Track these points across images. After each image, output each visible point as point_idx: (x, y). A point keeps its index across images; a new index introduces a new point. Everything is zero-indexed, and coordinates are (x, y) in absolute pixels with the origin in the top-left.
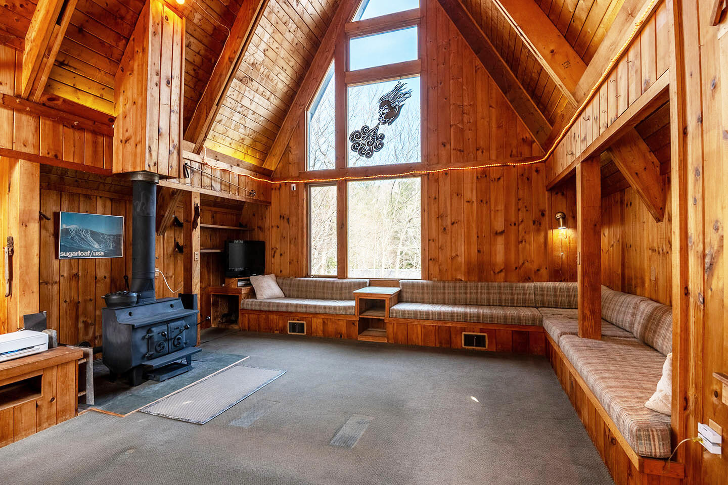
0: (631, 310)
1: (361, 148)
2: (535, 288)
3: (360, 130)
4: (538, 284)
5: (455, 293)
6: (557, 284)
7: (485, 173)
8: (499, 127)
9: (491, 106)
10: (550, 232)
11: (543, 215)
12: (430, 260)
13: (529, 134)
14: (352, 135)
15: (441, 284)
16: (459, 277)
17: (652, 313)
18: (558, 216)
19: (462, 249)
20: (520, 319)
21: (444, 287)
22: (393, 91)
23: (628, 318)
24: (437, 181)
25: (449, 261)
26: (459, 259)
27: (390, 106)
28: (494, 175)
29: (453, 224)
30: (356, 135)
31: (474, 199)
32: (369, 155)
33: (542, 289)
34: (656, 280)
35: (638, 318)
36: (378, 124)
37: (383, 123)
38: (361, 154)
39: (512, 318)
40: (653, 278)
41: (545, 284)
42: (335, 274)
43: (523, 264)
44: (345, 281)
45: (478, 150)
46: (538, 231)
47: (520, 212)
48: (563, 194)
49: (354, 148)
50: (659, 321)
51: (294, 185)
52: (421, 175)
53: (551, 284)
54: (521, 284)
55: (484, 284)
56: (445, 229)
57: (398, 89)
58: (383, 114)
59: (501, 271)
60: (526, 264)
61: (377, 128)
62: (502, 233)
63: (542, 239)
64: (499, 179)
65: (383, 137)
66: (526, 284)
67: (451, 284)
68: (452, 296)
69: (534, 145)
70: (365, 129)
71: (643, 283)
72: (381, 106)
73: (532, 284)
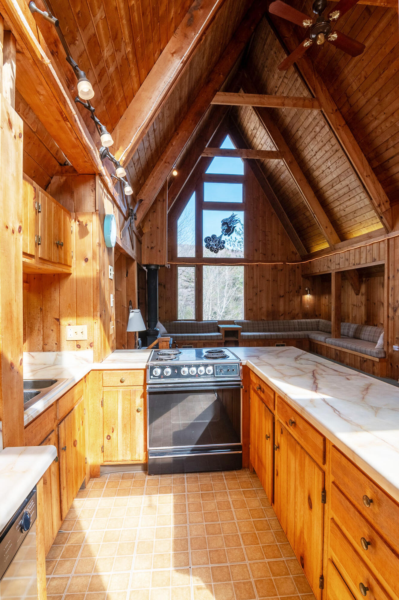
0: (347, 328)
1: (211, 247)
2: (298, 322)
3: (210, 236)
4: (299, 320)
5: (263, 326)
6: (307, 320)
7: (275, 267)
8: (282, 244)
9: (278, 234)
10: (303, 296)
11: (300, 288)
12: (248, 310)
13: (295, 250)
14: (206, 239)
15: (256, 322)
16: (263, 318)
17: (358, 327)
18: (306, 289)
19: (264, 304)
20: (299, 335)
21: (258, 323)
22: (230, 218)
23: (346, 331)
24: (253, 269)
25: (259, 310)
26: (263, 309)
27: (228, 225)
28: (280, 268)
29: (260, 291)
30: (208, 239)
31: (271, 279)
32: (216, 252)
33: (301, 322)
34: (355, 316)
35: (351, 330)
36: (222, 235)
37: (225, 235)
38: (212, 250)
39: (297, 335)
40: (354, 316)
41: (302, 320)
42: (194, 318)
43: (292, 311)
44: (201, 322)
45: (272, 255)
46: (298, 295)
47: (291, 287)
48: (308, 279)
49: (207, 247)
50: (361, 330)
51: (169, 265)
52: (244, 265)
53: (304, 320)
54: (292, 321)
55: (276, 321)
56: (256, 294)
57: (233, 217)
58: (224, 229)
59: (282, 315)
60: (293, 311)
61: (221, 236)
62: (283, 296)
63: (299, 300)
64: (282, 270)
65: (224, 242)
66: (294, 321)
67: (261, 322)
68: (262, 328)
69: (297, 255)
70: (214, 237)
71: (349, 318)
72: (223, 225)
73: (296, 321)
